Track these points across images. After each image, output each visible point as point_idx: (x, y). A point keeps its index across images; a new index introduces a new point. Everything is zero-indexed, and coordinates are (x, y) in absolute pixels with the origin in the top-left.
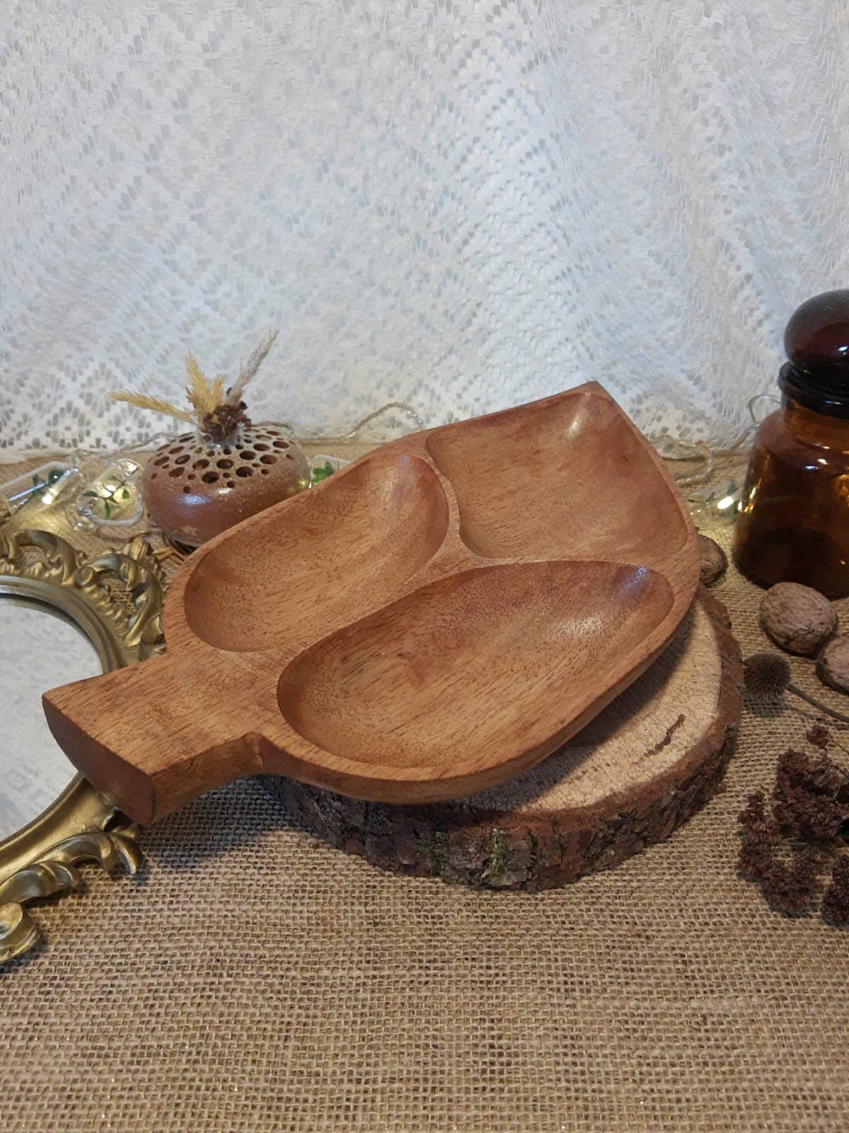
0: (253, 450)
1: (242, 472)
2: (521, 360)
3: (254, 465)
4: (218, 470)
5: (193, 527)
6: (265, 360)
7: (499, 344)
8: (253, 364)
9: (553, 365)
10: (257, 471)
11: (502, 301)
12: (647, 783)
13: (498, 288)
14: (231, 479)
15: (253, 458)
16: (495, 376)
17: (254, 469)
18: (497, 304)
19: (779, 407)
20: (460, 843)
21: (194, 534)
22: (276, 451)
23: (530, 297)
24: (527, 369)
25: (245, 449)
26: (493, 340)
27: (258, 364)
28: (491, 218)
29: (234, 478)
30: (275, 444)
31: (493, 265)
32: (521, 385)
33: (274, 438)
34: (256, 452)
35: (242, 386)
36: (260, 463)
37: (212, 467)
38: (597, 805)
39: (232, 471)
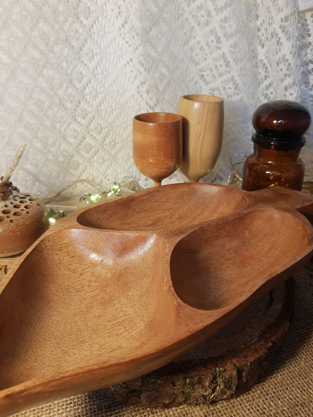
1: (16, 214)
4: (3, 215)
6: (21, 159)
8: (16, 161)
10: (24, 213)
14: (11, 218)
15: (20, 207)
17: (22, 212)
20: (200, 382)
22: (31, 203)
27: (18, 161)
29: (13, 217)
30: (30, 200)
33: (28, 198)
34: (21, 204)
36: (24, 209)
39: (11, 214)
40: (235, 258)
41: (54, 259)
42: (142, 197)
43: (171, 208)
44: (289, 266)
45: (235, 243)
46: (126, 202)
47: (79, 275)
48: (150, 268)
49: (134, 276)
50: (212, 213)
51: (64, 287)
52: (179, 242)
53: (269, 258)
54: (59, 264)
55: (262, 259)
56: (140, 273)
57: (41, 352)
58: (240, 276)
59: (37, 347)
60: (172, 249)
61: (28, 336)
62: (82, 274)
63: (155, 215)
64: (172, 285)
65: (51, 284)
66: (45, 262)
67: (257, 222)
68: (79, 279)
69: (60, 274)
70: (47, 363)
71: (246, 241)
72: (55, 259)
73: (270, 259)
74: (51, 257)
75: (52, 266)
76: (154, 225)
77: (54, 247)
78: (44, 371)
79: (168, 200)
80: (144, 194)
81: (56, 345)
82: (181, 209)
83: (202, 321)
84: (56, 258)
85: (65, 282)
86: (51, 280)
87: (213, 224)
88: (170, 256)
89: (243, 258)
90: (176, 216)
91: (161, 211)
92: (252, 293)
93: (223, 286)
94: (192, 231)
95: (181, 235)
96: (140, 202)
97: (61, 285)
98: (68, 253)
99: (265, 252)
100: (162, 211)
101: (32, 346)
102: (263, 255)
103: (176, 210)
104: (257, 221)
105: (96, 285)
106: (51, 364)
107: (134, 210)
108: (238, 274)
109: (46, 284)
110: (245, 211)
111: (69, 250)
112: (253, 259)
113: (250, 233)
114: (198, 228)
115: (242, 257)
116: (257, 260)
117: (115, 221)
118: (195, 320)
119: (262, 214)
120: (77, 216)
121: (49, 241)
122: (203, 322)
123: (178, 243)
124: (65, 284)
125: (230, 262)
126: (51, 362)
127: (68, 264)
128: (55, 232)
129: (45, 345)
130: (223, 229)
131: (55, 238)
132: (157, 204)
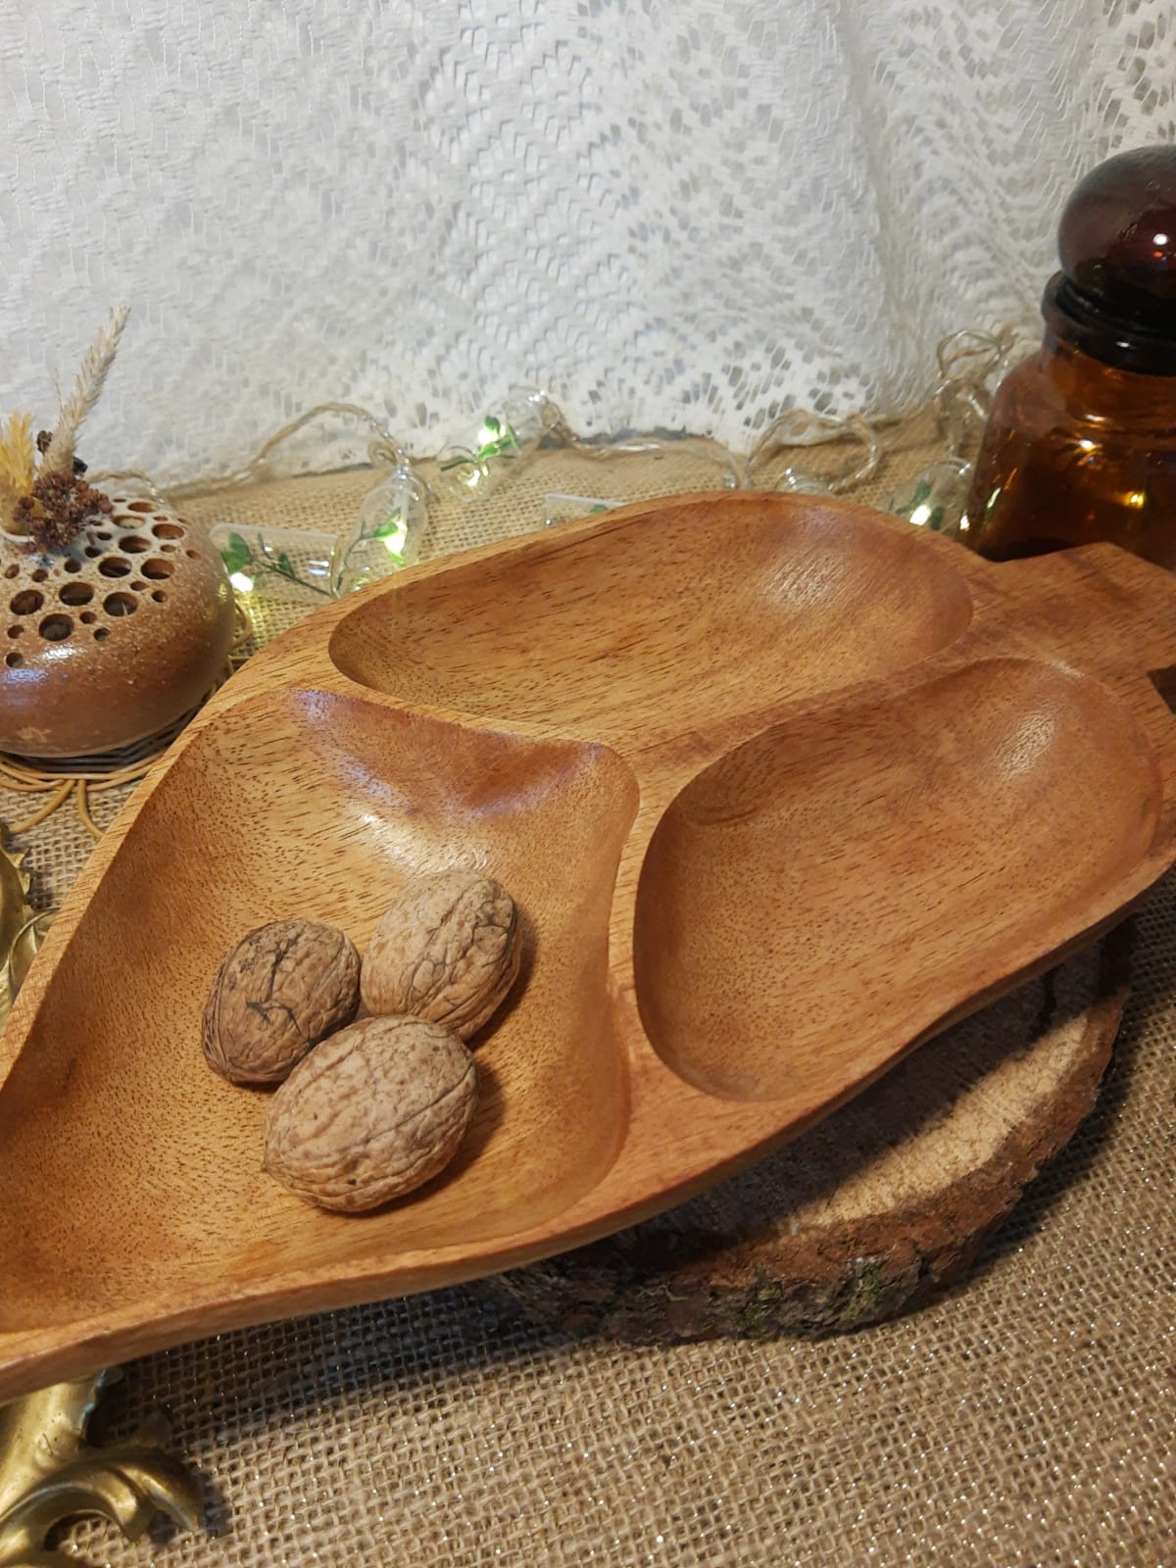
0: (121, 554)
1: (114, 604)
2: (533, 300)
3: (135, 586)
4: (66, 609)
5: (42, 729)
7: (494, 275)
9: (591, 301)
10: (144, 597)
11: (497, 195)
12: (1054, 1093)
13: (488, 172)
14: (98, 625)
15: (126, 572)
16: (490, 331)
17: (137, 594)
18: (487, 203)
19: (1038, 345)
21: (43, 740)
22: (165, 549)
23: (545, 185)
24: (545, 314)
25: (107, 555)
26: (484, 268)
28: (468, 34)
29: (104, 620)
30: (156, 531)
31: (477, 127)
32: (536, 341)
33: (149, 519)
34: (128, 556)
35: (73, 430)
36: (145, 579)
37: (53, 605)
38: (997, 1161)
39: (95, 606)
40: (886, 834)
41: (245, 795)
42: (578, 547)
43: (687, 589)
44: (1054, 946)
45: (899, 776)
46: (518, 565)
47: (332, 855)
48: (574, 862)
49: (518, 877)
50: (840, 624)
51: (276, 899)
52: (684, 790)
53: (1010, 849)
54: (261, 815)
55: (983, 847)
56: (541, 872)
57: (196, 1140)
58: (890, 905)
59: (183, 1122)
60: (656, 824)
61: (155, 1085)
62: (340, 852)
63: (623, 613)
64: (631, 981)
65: (233, 890)
66: (214, 809)
67: (994, 705)
68: (334, 868)
69: (265, 849)
70: (214, 1181)
71: (939, 770)
72: (250, 797)
73: (1010, 854)
74: (234, 789)
75: (240, 822)
76: (615, 656)
77: (245, 753)
78: (205, 1207)
79: (680, 557)
80: (591, 534)
81: (244, 1115)
82: (723, 596)
83: (707, 1144)
84: (253, 790)
85: (283, 880)
86: (233, 876)
87: (826, 710)
88: (644, 852)
89: (915, 835)
90: (703, 624)
91: (647, 601)
92: (898, 1049)
93: (823, 943)
94: (739, 744)
95: (698, 758)
96: (574, 564)
97: (270, 890)
98: (294, 775)
99: (1001, 821)
100: (654, 601)
101: (169, 1118)
102: (989, 833)
103: (704, 596)
104: (995, 700)
105: (389, 896)
106: (229, 1185)
107: (548, 596)
108: (884, 898)
109: (216, 892)
110: (957, 662)
111: (299, 764)
112: (950, 841)
113: (957, 740)
114: (766, 728)
115: (913, 829)
116: (966, 849)
117: (471, 640)
118: (685, 1137)
119: (1018, 677)
120: (331, 628)
121: (228, 731)
122: (712, 1147)
123: (680, 794)
124: (281, 887)
125: (865, 846)
126: (226, 1176)
127: (292, 813)
128: (250, 700)
129: (208, 1115)
130: (861, 726)
131: (248, 721)
132: (634, 572)
